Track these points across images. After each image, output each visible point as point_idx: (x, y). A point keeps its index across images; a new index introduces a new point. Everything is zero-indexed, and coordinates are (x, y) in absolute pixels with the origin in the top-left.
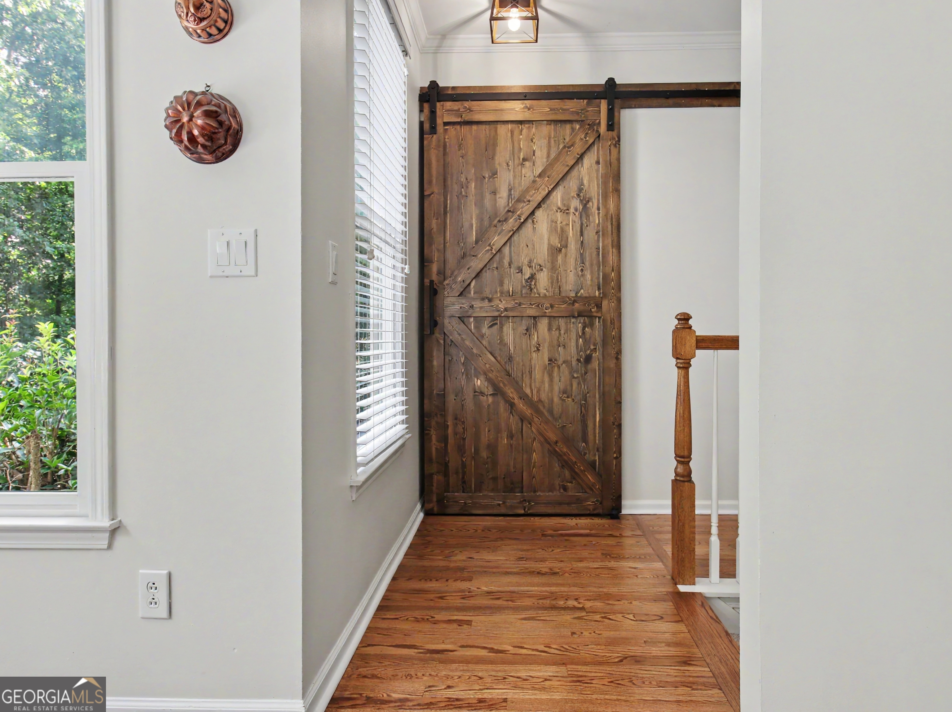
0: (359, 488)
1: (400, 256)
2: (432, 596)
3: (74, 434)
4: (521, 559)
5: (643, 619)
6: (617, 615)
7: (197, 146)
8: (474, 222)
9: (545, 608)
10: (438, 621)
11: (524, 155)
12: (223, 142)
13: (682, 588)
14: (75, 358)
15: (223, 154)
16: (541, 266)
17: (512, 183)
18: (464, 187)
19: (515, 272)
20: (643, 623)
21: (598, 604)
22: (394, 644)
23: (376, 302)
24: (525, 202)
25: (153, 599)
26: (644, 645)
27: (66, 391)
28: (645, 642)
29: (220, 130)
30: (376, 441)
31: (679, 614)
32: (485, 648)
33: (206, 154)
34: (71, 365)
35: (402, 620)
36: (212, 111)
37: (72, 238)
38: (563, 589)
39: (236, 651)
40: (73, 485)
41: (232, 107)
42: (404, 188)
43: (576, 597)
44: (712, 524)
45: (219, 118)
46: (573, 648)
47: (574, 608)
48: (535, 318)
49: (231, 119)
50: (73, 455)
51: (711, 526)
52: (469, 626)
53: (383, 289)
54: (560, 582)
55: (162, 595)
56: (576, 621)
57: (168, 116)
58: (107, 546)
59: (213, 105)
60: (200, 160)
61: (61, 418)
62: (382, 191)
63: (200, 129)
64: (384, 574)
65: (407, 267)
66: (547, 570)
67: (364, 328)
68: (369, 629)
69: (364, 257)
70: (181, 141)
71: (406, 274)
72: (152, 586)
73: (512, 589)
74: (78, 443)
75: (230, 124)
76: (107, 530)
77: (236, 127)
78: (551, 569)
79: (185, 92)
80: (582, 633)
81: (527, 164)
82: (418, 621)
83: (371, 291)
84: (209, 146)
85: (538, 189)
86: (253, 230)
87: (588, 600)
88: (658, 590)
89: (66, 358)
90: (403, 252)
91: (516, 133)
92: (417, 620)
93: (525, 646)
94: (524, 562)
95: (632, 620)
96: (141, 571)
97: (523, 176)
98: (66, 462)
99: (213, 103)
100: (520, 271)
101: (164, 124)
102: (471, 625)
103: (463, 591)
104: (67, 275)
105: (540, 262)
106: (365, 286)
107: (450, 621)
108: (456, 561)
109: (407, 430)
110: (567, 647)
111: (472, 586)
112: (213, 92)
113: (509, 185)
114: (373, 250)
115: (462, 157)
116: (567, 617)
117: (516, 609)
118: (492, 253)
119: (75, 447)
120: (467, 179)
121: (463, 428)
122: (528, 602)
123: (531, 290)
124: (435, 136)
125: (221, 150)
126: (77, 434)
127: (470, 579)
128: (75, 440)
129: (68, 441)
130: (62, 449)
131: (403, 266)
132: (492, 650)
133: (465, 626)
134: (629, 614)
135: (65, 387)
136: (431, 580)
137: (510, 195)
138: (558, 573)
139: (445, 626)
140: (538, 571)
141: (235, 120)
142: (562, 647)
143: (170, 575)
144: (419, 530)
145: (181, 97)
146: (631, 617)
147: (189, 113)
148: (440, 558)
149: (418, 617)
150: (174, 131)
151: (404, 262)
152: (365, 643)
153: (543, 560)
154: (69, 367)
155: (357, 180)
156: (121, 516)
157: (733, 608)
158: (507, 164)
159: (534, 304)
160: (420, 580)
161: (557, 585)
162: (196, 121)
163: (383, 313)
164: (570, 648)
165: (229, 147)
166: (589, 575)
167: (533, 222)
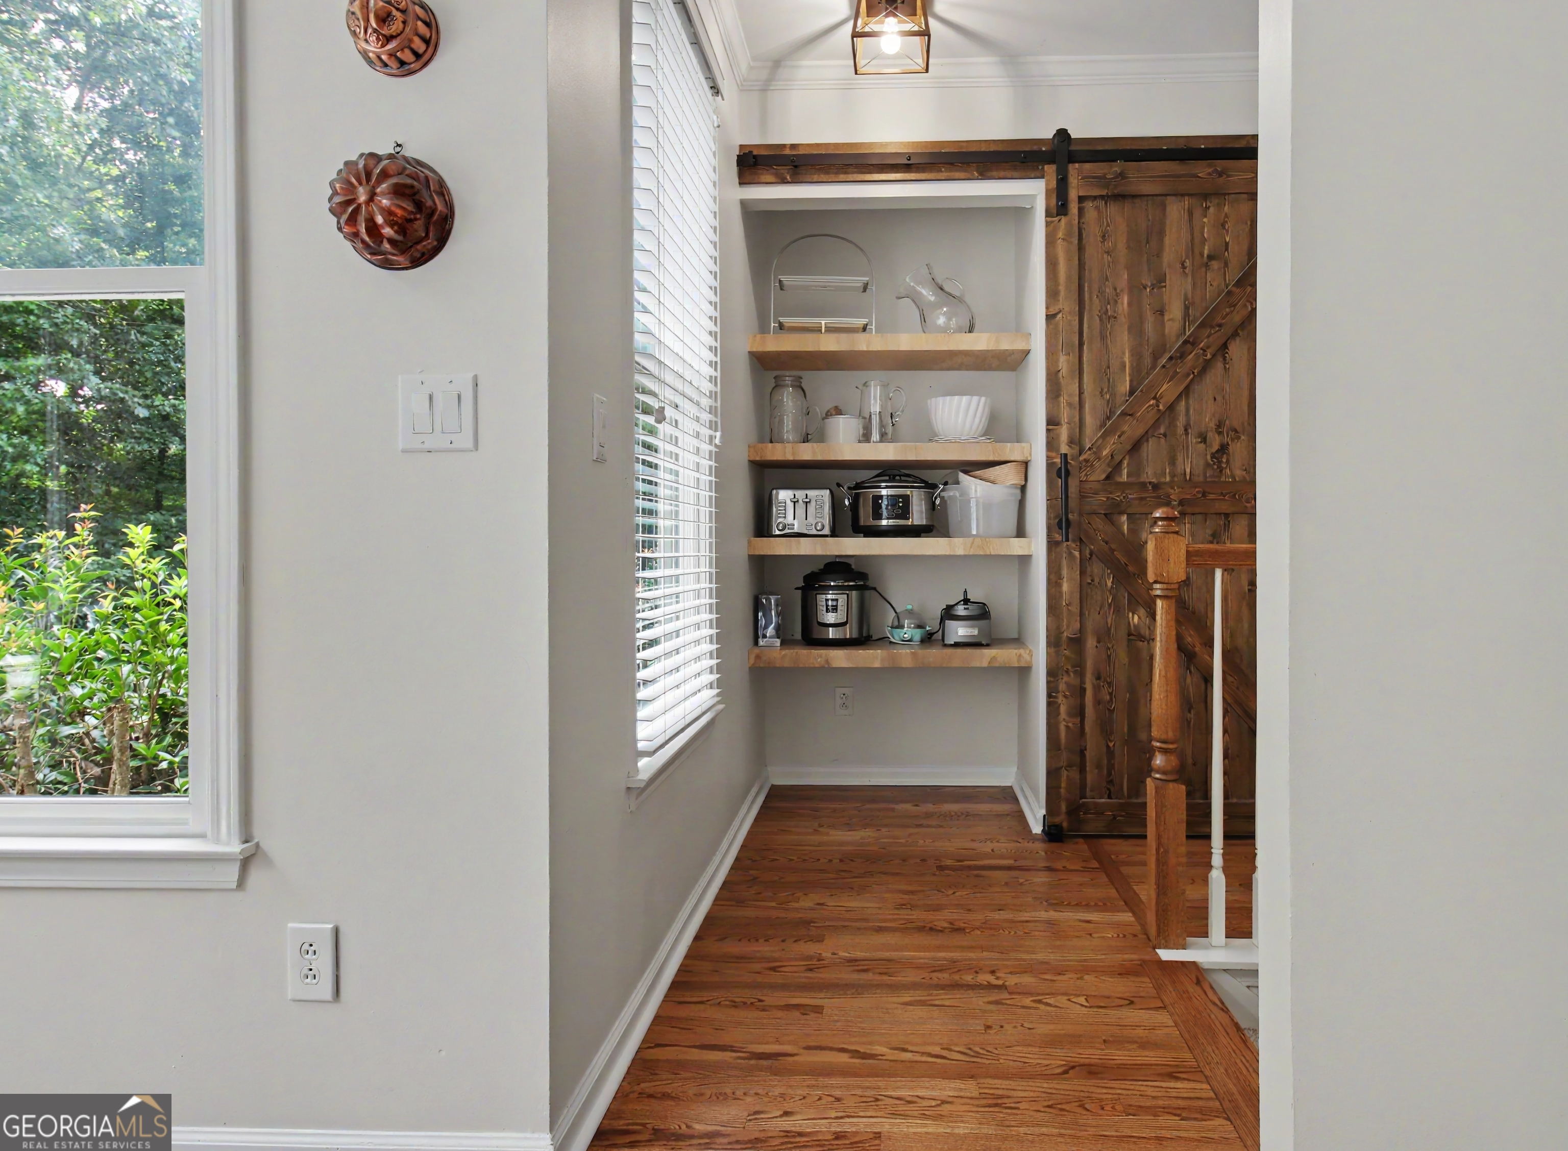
0: (643, 790)
1: (706, 417)
2: (757, 967)
3: (184, 704)
4: (901, 906)
5: (1102, 1004)
6: (1059, 997)
7: (382, 242)
8: (1127, 359)
9: (942, 987)
10: (770, 1006)
11: (1209, 250)
12: (423, 235)
13: (1165, 955)
14: (186, 582)
15: (423, 254)
16: (1236, 431)
17: (1190, 296)
18: (1112, 302)
19: (1194, 441)
20: (1100, 1010)
21: (1027, 980)
22: (698, 1044)
23: (668, 492)
24: (1212, 327)
25: (311, 970)
26: (1103, 1047)
27: (171, 634)
28: (1105, 1041)
29: (418, 216)
30: (669, 715)
31: (1159, 998)
32: (843, 1050)
33: (394, 255)
34: (178, 593)
35: (711, 1005)
36: (405, 186)
37: (180, 389)
38: (972, 955)
39: (443, 1053)
40: (182, 786)
41: (437, 178)
42: (713, 308)
43: (993, 969)
44: (1213, 850)
45: (417, 197)
46: (988, 1051)
47: (990, 987)
48: (1227, 515)
49: (435, 197)
50: (182, 737)
51: (1212, 853)
52: (820, 1015)
53: (681, 470)
54: (965, 943)
55: (323, 963)
56: (992, 1007)
57: (335, 193)
58: (236, 884)
59: (407, 175)
60: (387, 265)
61: (163, 678)
62: (678, 311)
63: (386, 213)
64: (681, 932)
65: (718, 434)
66: (946, 925)
67: (649, 533)
68: (658, 1019)
69: (650, 420)
70: (356, 235)
71: (716, 446)
72: (307, 949)
73: (886, 955)
74: (190, 718)
75: (434, 207)
76: (235, 860)
77: (445, 210)
78: (951, 923)
79: (362, 155)
80: (1002, 1027)
81: (1215, 265)
82: (735, 1007)
83: (661, 473)
84: (401, 242)
85: (1235, 306)
86: (471, 375)
87: (1011, 973)
88: (1126, 956)
89: (170, 581)
90: (712, 410)
91: (1197, 214)
92: (735, 1005)
93: (910, 1048)
94: (909, 912)
95: (1082, 1005)
96: (290, 925)
97: (1208, 284)
98: (171, 749)
99: (407, 172)
100: (1204, 440)
101: (328, 205)
102: (822, 1013)
103: (810, 958)
104: (173, 449)
105: (1236, 424)
106: (650, 465)
107: (788, 1007)
108: (796, 910)
109: (719, 699)
110: (977, 1049)
111: (825, 950)
112: (407, 155)
113: (1186, 299)
114: (663, 408)
115: (1108, 253)
116: (978, 1001)
117: (894, 988)
118: (1159, 410)
119: (184, 725)
120: (1115, 289)
121: (1111, 694)
122: (911, 976)
123: (1221, 471)
124: (1064, 220)
125: (419, 247)
126: (189, 703)
127: (820, 939)
128: (185, 714)
129: (175, 716)
130: (164, 729)
131: (711, 432)
132: (856, 1054)
133: (813, 1015)
134: (1079, 996)
135: (169, 628)
136: (757, 940)
137: (1186, 315)
138: (964, 929)
139: (780, 1014)
140: (929, 925)
141: (442, 198)
142: (970, 1049)
143: (337, 932)
144: (737, 859)
145: (355, 163)
146: (1082, 1000)
147: (368, 188)
148: (773, 904)
149: (737, 1000)
150: (345, 217)
151: (713, 426)
152: (650, 1041)
153: (938, 908)
154: (175, 597)
155: (638, 295)
156: (259, 834)
157: (1248, 987)
158: (1183, 265)
159: (1227, 494)
160: (740, 940)
161: (962, 948)
162: (380, 201)
163: (681, 509)
164: (981, 1051)
165: (431, 242)
166: (1013, 933)
167: (1225, 359)
